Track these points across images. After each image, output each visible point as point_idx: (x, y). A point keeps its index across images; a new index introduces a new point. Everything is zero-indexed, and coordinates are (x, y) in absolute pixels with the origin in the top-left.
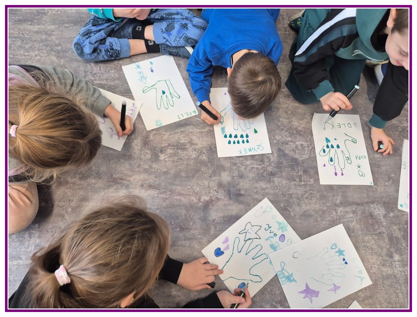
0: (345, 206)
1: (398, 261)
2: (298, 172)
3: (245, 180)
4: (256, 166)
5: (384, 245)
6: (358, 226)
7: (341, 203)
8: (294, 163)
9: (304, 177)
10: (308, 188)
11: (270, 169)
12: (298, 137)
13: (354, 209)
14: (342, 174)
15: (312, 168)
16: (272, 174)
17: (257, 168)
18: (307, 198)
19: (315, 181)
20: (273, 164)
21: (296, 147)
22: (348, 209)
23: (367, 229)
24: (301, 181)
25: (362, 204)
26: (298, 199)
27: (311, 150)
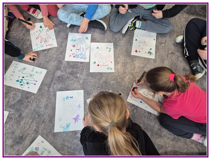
0: (50, 87)
1: (80, 75)
2: (26, 102)
3: (16, 131)
4: (12, 123)
5: (72, 78)
6: (61, 85)
7: (48, 88)
8: (20, 102)
9: (29, 100)
10: (35, 100)
11: (17, 116)
12: (9, 94)
13: (53, 83)
14: (36, 81)
15: (27, 94)
16: (20, 116)
17: (13, 122)
18: (39, 103)
19: (33, 95)
20: (15, 113)
21: (13, 97)
22: (52, 86)
23: (64, 82)
24: (30, 102)
25: (53, 79)
26: (37, 107)
27: (18, 91)
